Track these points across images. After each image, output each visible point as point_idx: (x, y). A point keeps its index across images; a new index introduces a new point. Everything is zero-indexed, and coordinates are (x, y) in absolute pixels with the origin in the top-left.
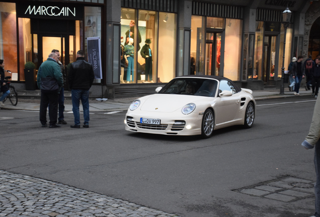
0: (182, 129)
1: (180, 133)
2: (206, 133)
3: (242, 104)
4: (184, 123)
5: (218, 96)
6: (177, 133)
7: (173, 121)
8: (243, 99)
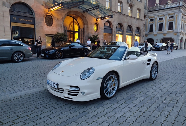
0: (77, 95)
1: (74, 98)
2: (107, 94)
3: (148, 64)
4: (78, 89)
5: (125, 59)
6: (72, 99)
7: (68, 86)
8: (149, 60)
